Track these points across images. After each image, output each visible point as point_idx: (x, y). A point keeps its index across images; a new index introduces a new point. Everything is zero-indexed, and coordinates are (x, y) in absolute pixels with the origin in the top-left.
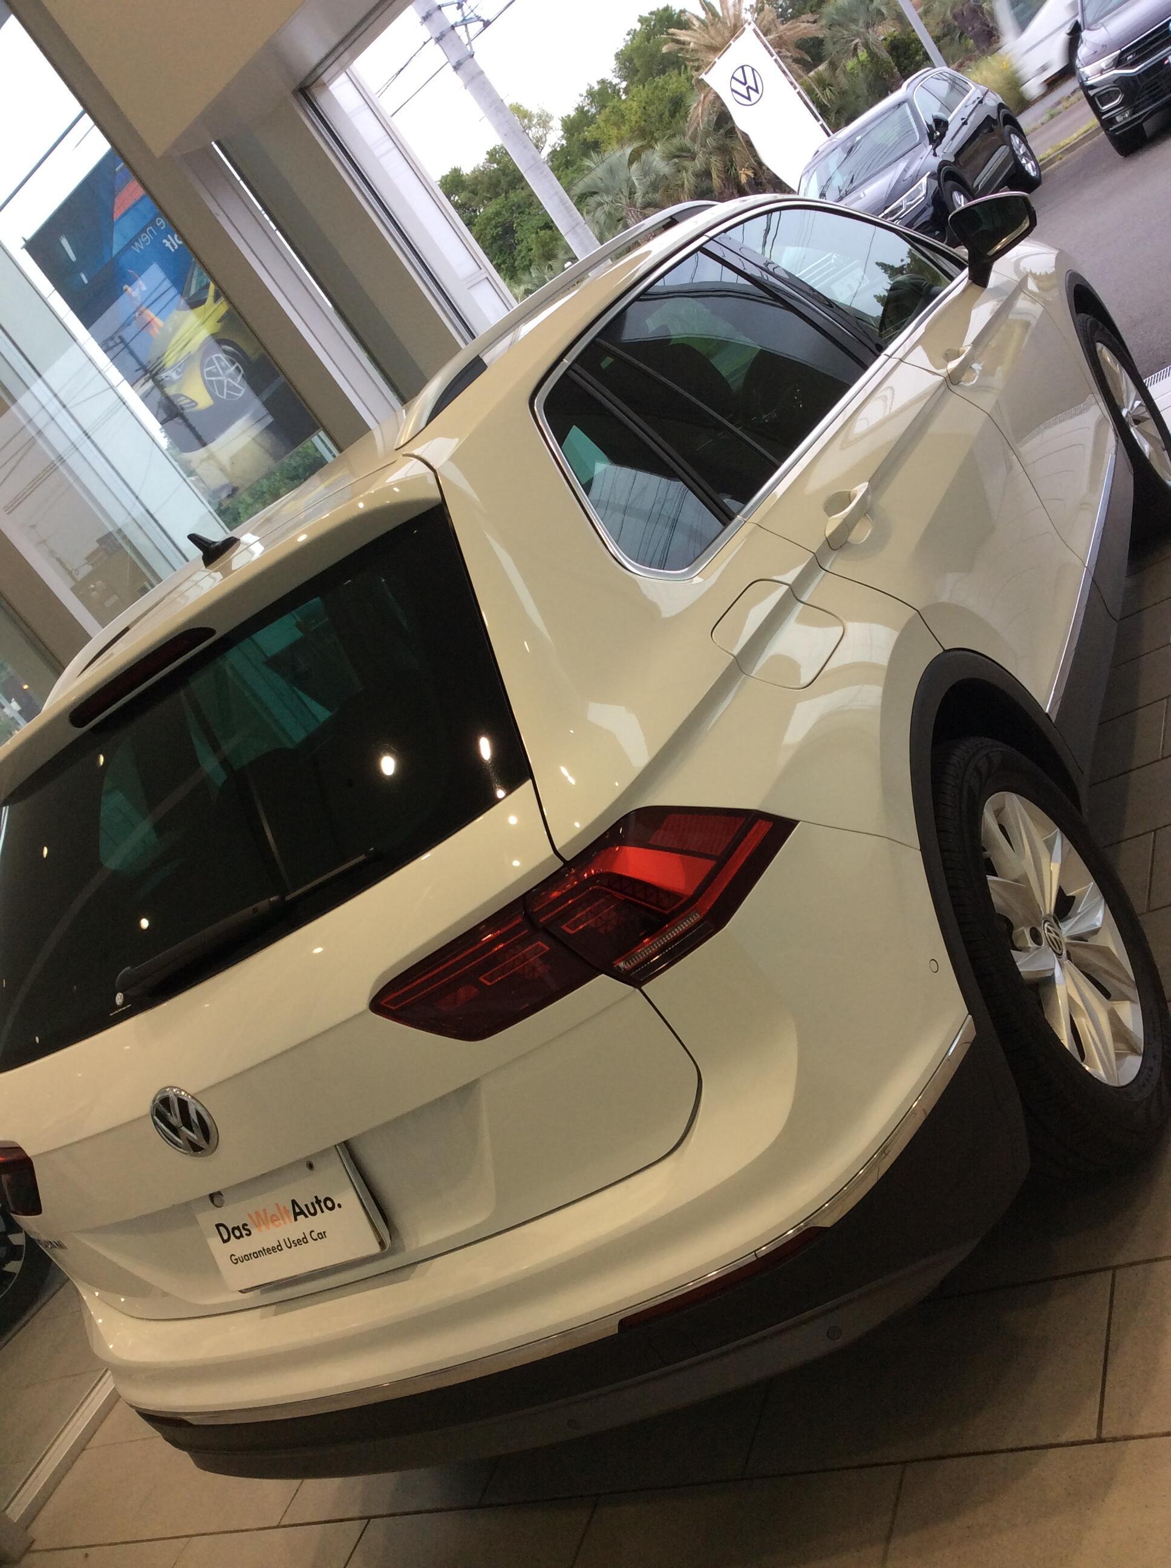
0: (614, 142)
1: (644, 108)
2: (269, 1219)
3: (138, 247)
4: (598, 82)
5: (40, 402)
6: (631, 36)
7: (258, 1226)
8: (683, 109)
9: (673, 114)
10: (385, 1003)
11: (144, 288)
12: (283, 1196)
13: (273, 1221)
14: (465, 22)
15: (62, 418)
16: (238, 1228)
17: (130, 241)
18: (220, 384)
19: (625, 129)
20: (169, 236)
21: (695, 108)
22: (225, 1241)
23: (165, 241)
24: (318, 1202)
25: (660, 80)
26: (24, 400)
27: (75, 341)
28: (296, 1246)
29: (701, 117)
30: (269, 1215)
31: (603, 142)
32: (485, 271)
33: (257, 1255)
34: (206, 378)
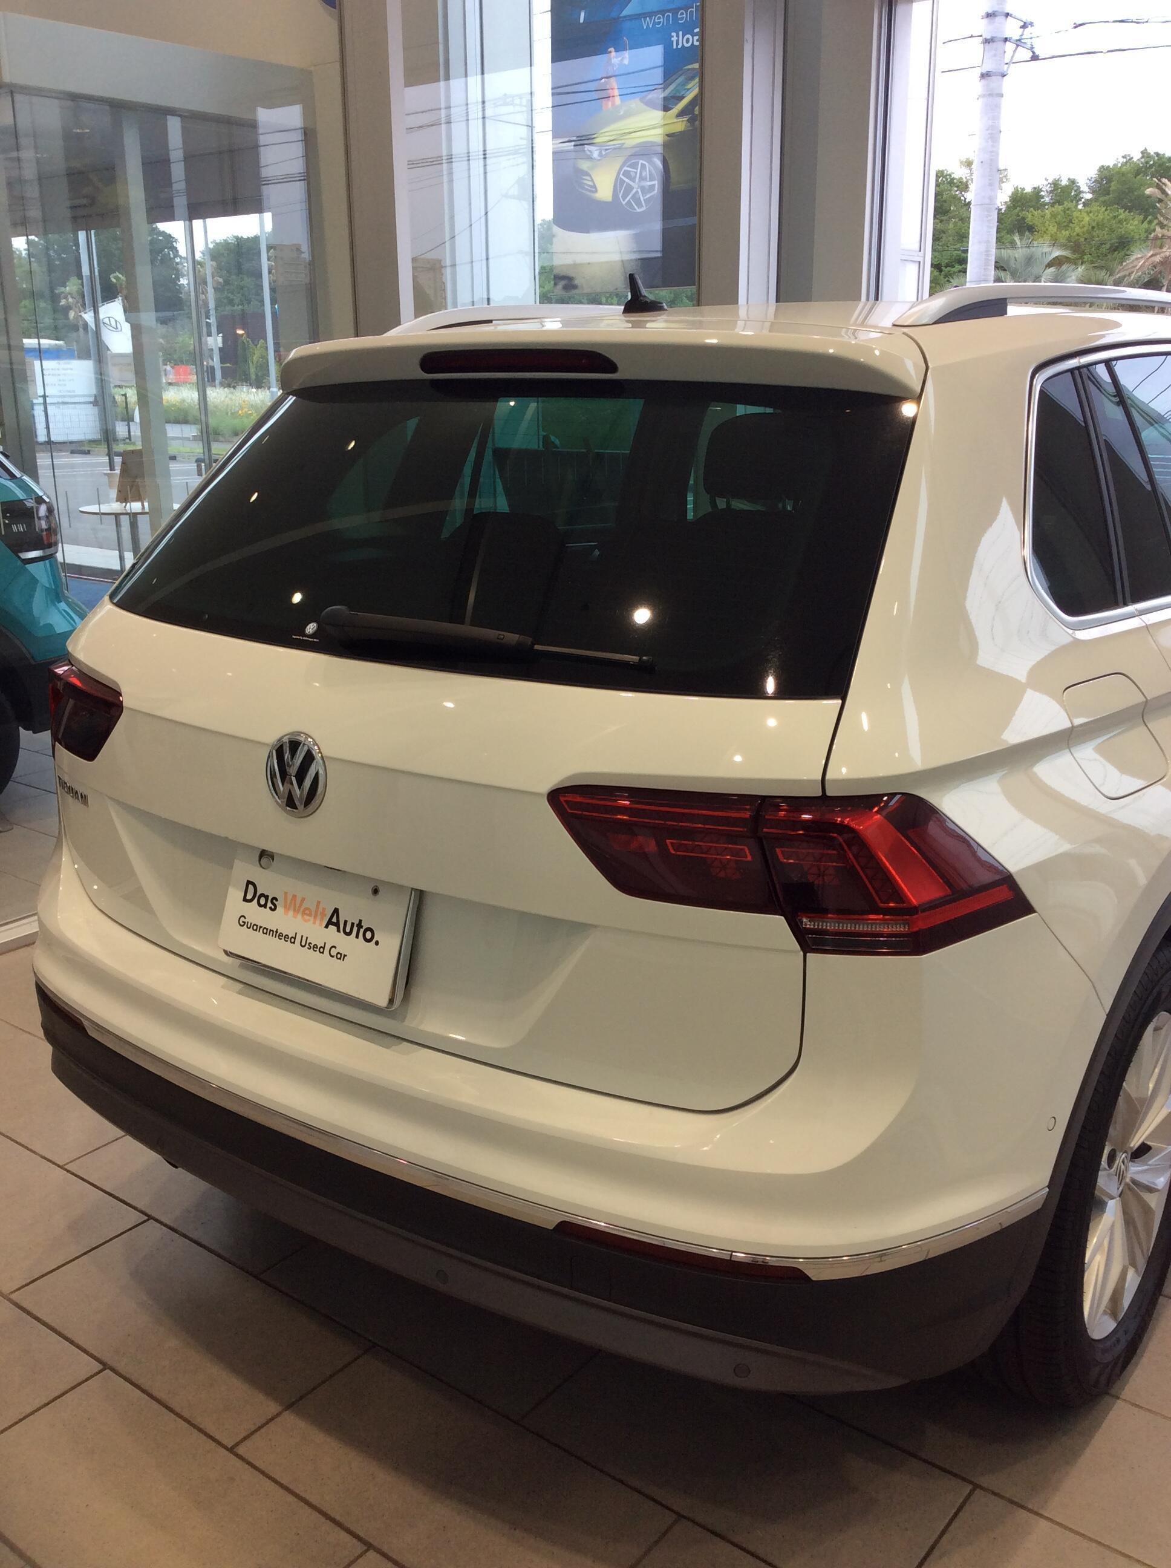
0: (1047, 237)
1: (1093, 228)
2: (302, 909)
3: (647, 23)
4: (1069, 179)
5: (467, 99)
6: (1125, 160)
7: (287, 908)
8: (1122, 253)
9: (1114, 249)
10: (565, 801)
11: (626, 62)
12: (331, 899)
13: (304, 913)
14: (1019, 43)
15: (476, 126)
16: (267, 897)
17: (644, 14)
18: (629, 188)
19: (1065, 233)
20: (681, 33)
21: (1137, 259)
22: (245, 900)
23: (674, 34)
24: (360, 926)
25: (1123, 214)
26: (456, 84)
27: (531, 66)
28: (310, 949)
29: (1137, 270)
30: (305, 905)
31: (1038, 232)
32: (922, 255)
33: (266, 931)
34: (621, 176)
